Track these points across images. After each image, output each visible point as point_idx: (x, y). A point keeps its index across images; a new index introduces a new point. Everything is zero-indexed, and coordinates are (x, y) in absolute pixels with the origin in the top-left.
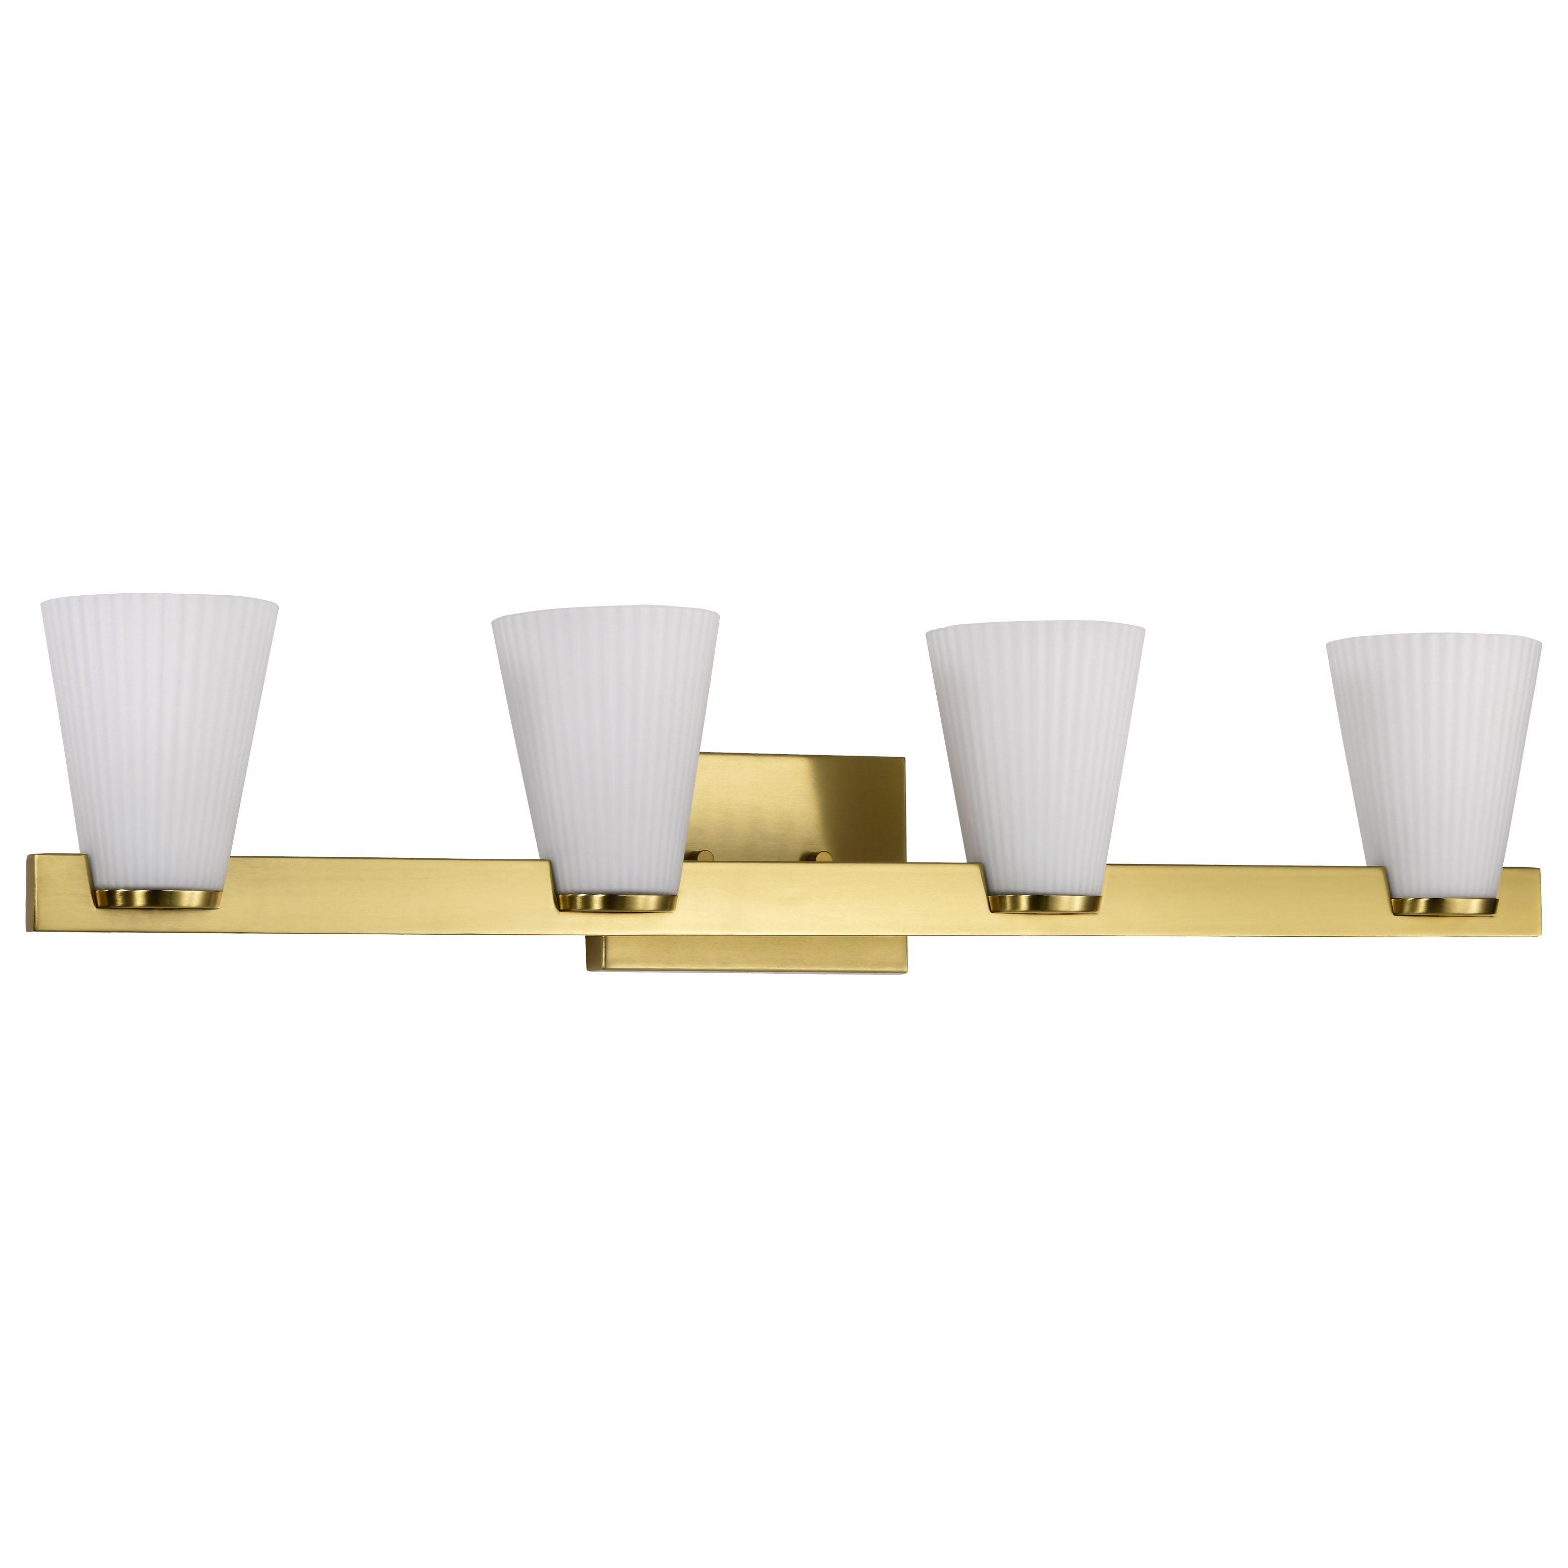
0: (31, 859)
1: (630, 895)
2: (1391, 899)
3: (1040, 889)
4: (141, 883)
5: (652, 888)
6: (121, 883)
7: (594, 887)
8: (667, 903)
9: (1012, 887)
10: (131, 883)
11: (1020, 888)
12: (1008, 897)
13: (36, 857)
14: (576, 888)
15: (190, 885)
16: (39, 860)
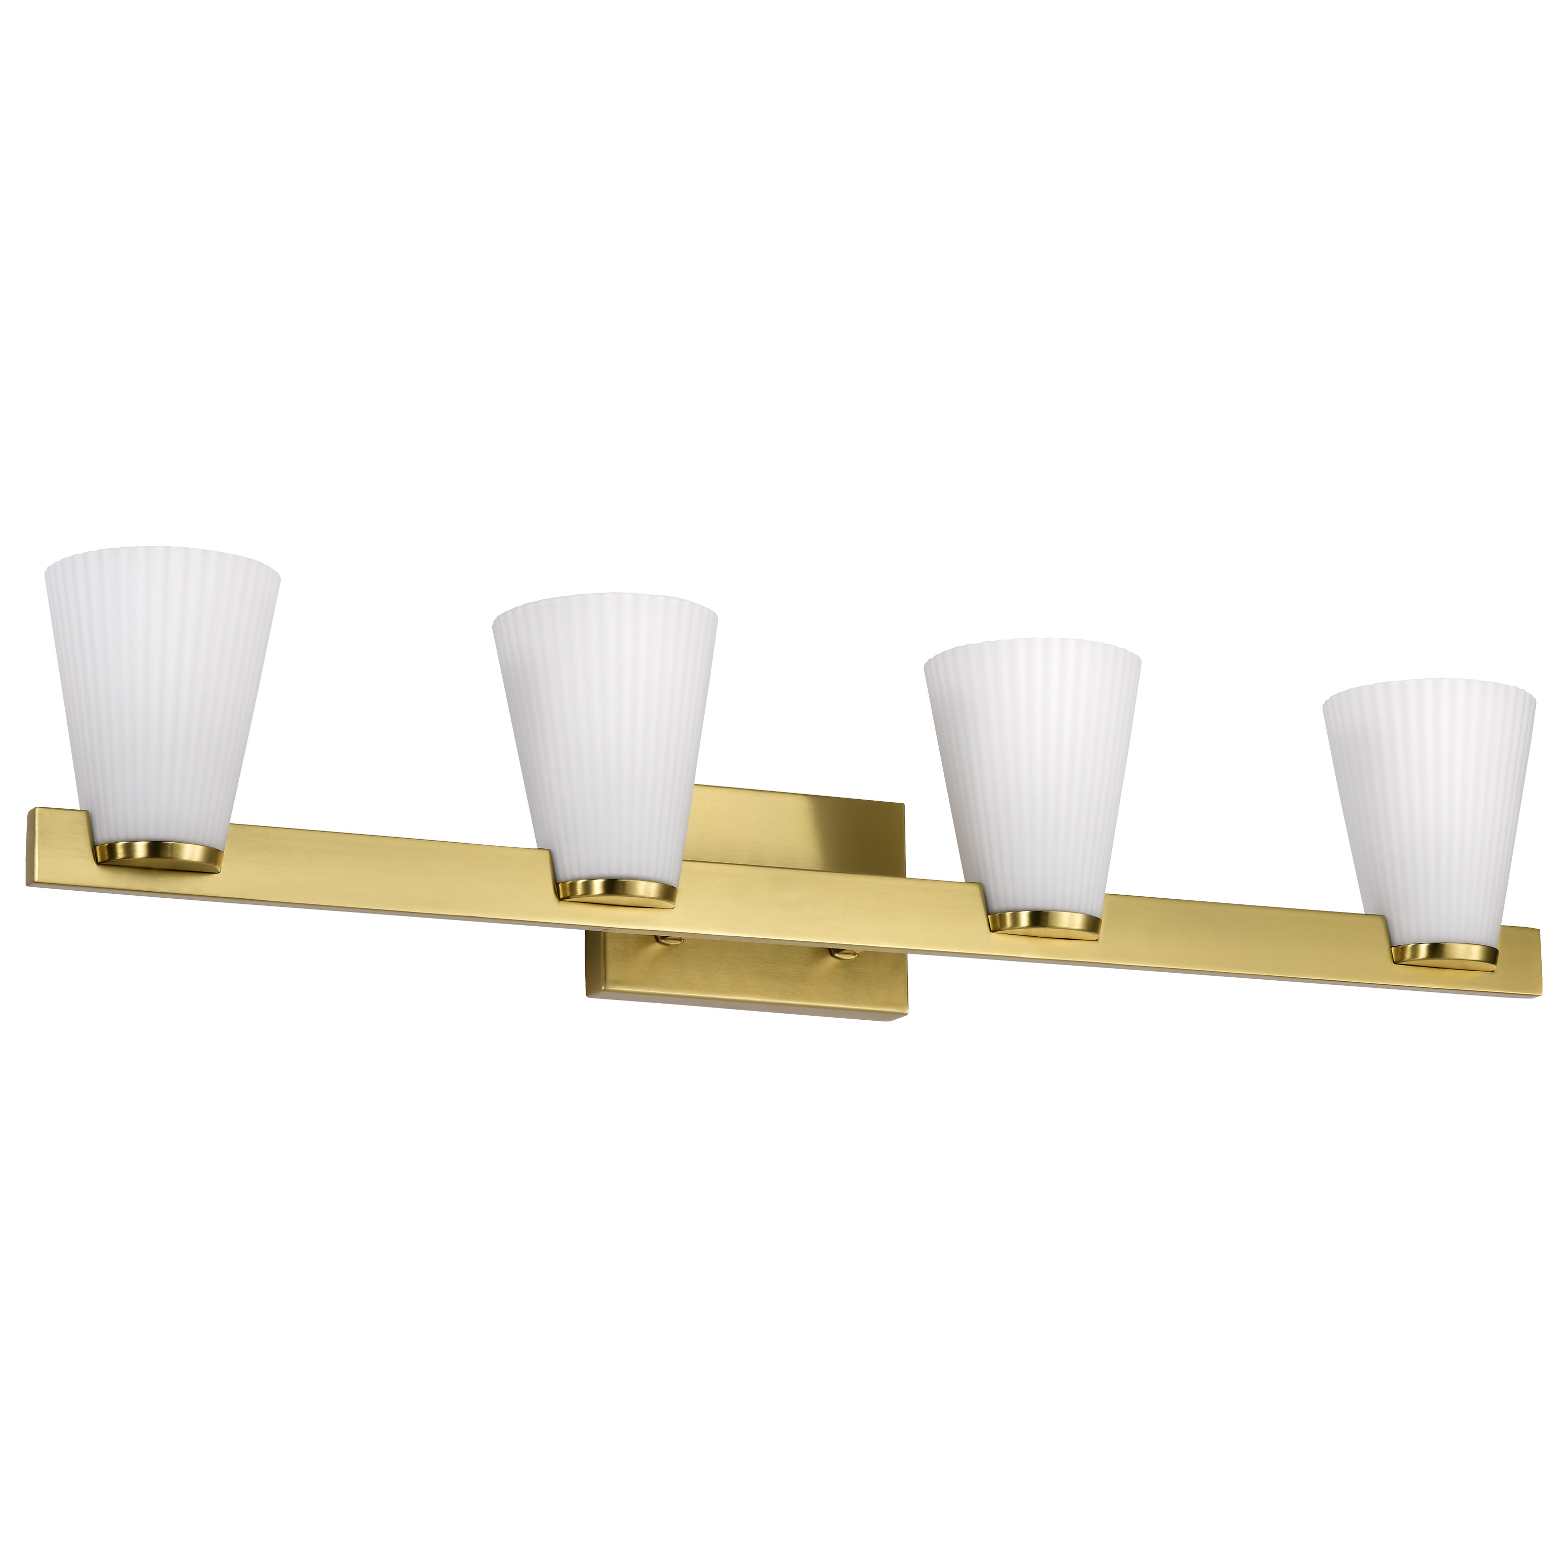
0: (32, 815)
1: (630, 880)
2: (1391, 947)
3: (1039, 906)
4: (141, 835)
5: (652, 875)
6: (122, 835)
7: (594, 872)
8: (668, 893)
9: (1012, 905)
10: (132, 836)
11: (1019, 905)
12: (1008, 915)
13: (37, 811)
14: (576, 874)
15: (190, 839)
16: (40, 814)
